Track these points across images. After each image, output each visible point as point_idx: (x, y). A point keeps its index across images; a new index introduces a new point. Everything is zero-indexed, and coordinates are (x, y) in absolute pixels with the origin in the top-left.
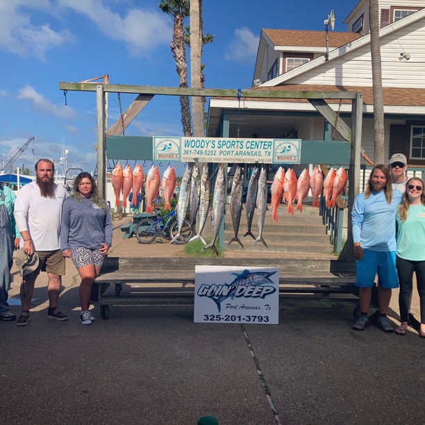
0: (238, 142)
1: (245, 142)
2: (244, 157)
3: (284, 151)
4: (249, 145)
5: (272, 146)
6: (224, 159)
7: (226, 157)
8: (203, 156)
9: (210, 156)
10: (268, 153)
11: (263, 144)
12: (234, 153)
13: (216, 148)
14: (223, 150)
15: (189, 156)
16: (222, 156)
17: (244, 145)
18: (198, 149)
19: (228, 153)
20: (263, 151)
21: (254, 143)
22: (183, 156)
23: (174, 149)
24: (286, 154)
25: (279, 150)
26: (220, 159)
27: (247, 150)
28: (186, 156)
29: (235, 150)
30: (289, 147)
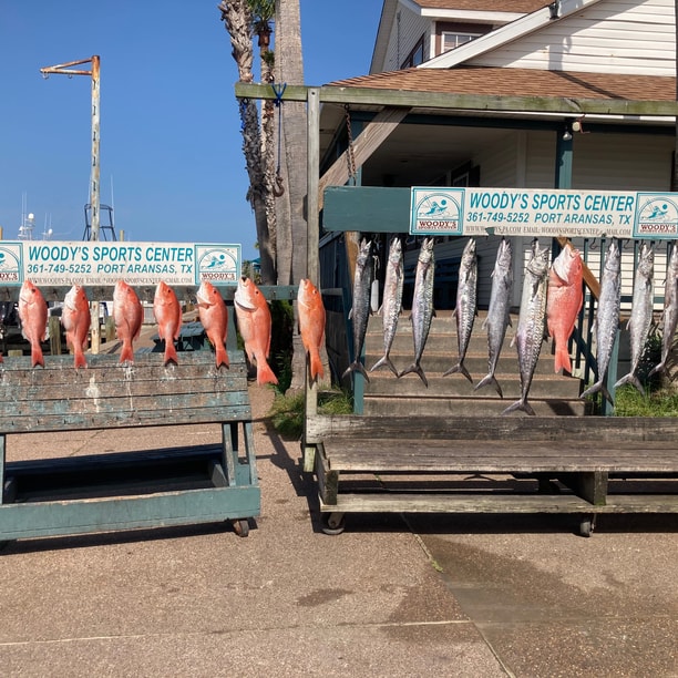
0: (570, 197)
1: (583, 198)
2: (581, 225)
3: (654, 214)
4: (590, 202)
5: (633, 206)
6: (543, 230)
7: (548, 225)
8: (504, 223)
9: (517, 224)
10: (624, 219)
11: (617, 200)
12: (563, 218)
13: (529, 209)
14: (542, 212)
15: (477, 223)
16: (540, 224)
17: (582, 202)
18: (494, 211)
19: (552, 218)
20: (616, 215)
21: (600, 200)
22: (466, 223)
23: (451, 211)
24: (658, 220)
25: (647, 214)
26: (535, 230)
27: (585, 213)
28: (472, 223)
29: (565, 212)
30: (665, 207)
